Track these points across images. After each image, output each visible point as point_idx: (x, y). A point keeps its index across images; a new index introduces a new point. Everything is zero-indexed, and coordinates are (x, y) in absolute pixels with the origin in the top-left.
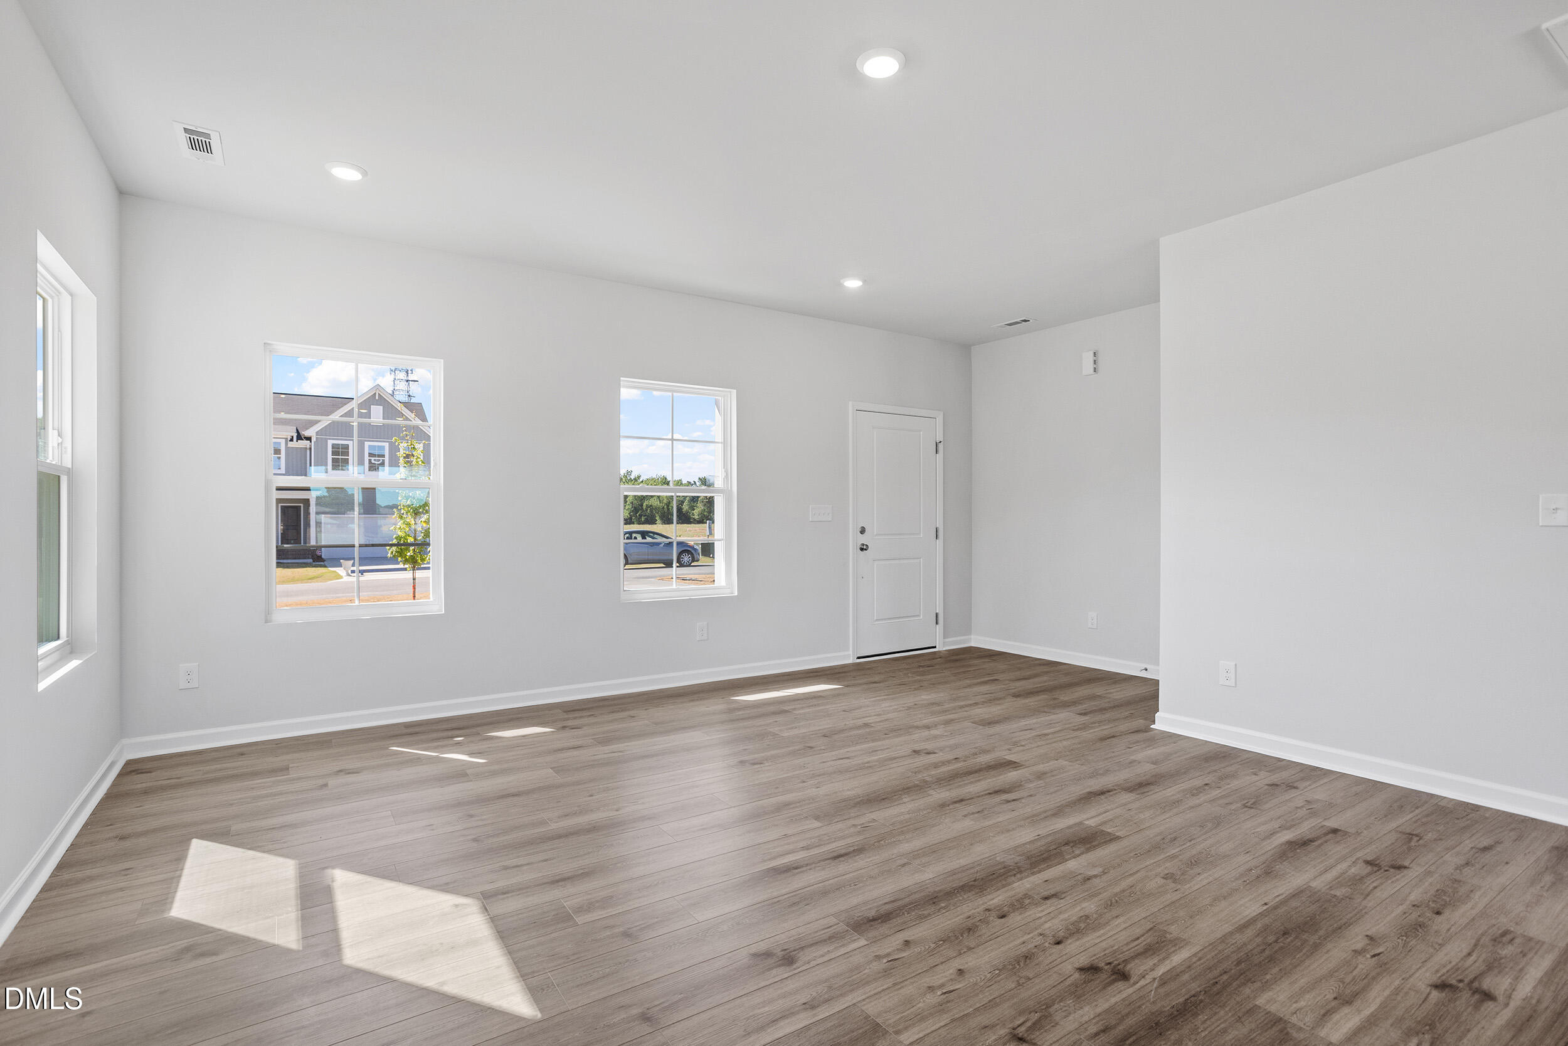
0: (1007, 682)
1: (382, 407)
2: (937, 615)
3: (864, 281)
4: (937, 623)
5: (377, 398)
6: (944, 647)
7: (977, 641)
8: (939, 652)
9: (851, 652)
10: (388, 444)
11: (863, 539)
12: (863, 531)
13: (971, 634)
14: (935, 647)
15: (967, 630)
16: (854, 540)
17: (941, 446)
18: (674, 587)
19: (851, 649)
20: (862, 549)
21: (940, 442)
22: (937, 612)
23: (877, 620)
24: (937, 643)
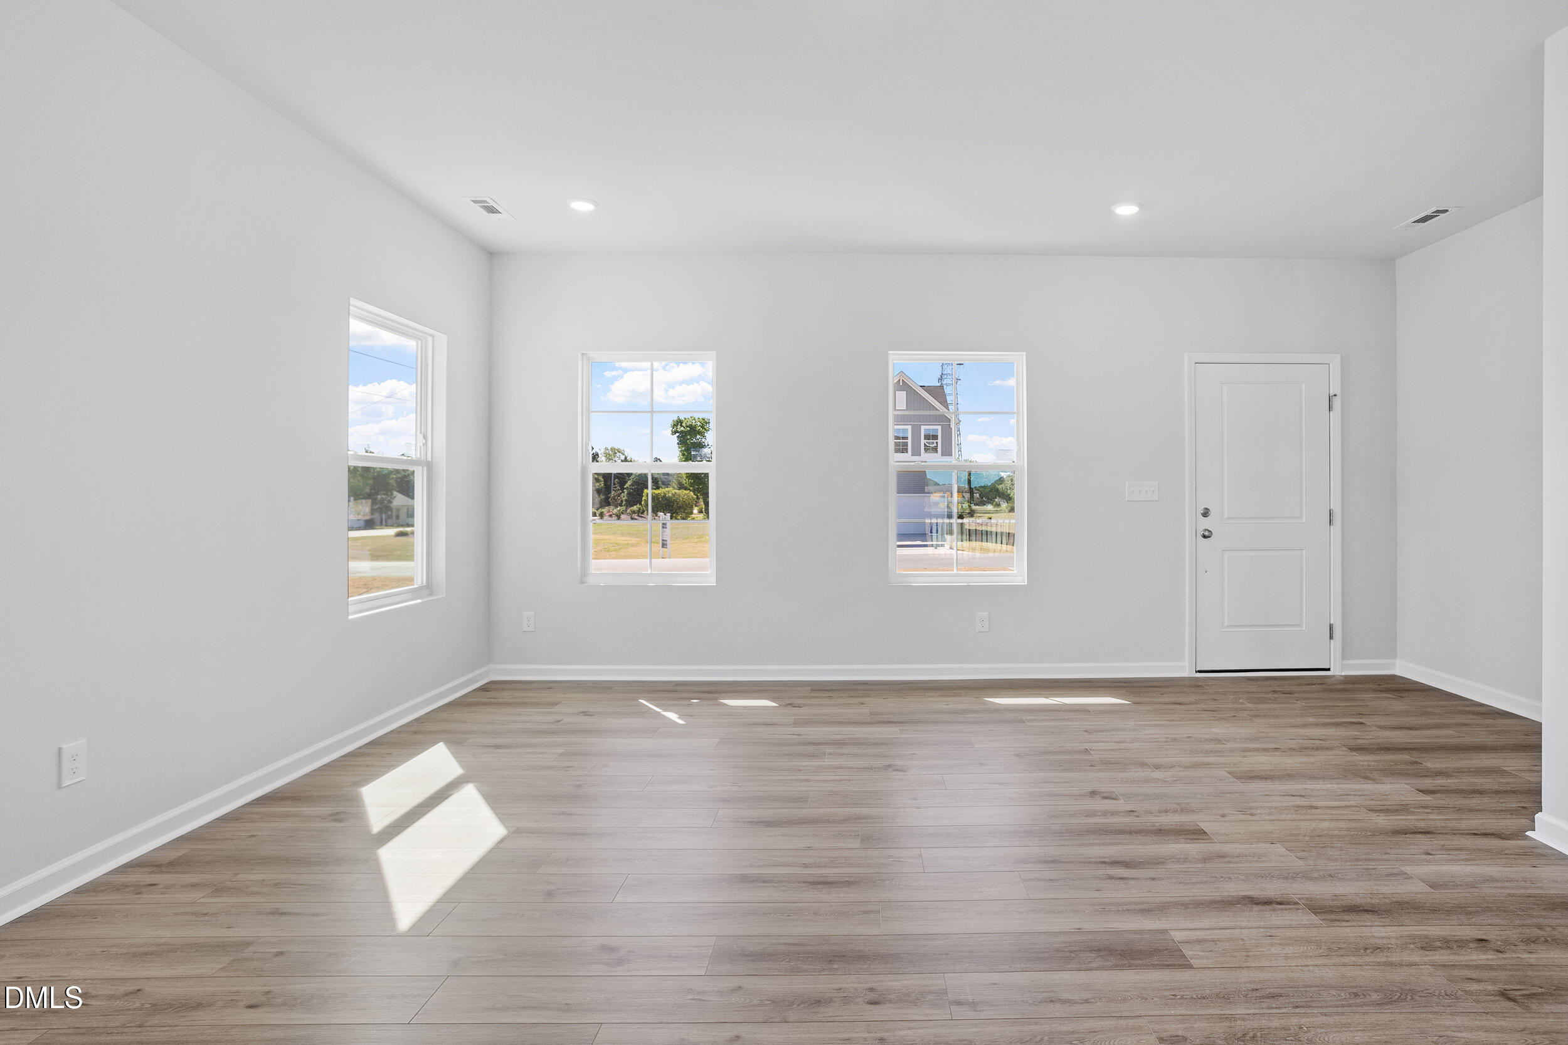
0: (1374, 728)
1: (905, 392)
2: (1331, 627)
3: (1141, 206)
4: (1331, 637)
5: (901, 384)
6: (1342, 671)
7: (1405, 668)
8: (1334, 676)
9: (1187, 663)
10: (910, 426)
11: (1205, 524)
12: (1206, 513)
13: (1395, 657)
14: (1329, 670)
15: (1391, 652)
16: (1191, 522)
17: (1337, 402)
18: (955, 572)
19: (1187, 659)
20: (1204, 537)
21: (1335, 395)
22: (1332, 622)
23: (1228, 626)
24: (1332, 664)
